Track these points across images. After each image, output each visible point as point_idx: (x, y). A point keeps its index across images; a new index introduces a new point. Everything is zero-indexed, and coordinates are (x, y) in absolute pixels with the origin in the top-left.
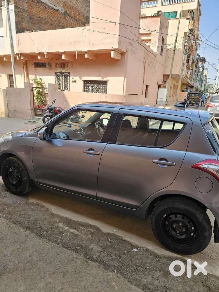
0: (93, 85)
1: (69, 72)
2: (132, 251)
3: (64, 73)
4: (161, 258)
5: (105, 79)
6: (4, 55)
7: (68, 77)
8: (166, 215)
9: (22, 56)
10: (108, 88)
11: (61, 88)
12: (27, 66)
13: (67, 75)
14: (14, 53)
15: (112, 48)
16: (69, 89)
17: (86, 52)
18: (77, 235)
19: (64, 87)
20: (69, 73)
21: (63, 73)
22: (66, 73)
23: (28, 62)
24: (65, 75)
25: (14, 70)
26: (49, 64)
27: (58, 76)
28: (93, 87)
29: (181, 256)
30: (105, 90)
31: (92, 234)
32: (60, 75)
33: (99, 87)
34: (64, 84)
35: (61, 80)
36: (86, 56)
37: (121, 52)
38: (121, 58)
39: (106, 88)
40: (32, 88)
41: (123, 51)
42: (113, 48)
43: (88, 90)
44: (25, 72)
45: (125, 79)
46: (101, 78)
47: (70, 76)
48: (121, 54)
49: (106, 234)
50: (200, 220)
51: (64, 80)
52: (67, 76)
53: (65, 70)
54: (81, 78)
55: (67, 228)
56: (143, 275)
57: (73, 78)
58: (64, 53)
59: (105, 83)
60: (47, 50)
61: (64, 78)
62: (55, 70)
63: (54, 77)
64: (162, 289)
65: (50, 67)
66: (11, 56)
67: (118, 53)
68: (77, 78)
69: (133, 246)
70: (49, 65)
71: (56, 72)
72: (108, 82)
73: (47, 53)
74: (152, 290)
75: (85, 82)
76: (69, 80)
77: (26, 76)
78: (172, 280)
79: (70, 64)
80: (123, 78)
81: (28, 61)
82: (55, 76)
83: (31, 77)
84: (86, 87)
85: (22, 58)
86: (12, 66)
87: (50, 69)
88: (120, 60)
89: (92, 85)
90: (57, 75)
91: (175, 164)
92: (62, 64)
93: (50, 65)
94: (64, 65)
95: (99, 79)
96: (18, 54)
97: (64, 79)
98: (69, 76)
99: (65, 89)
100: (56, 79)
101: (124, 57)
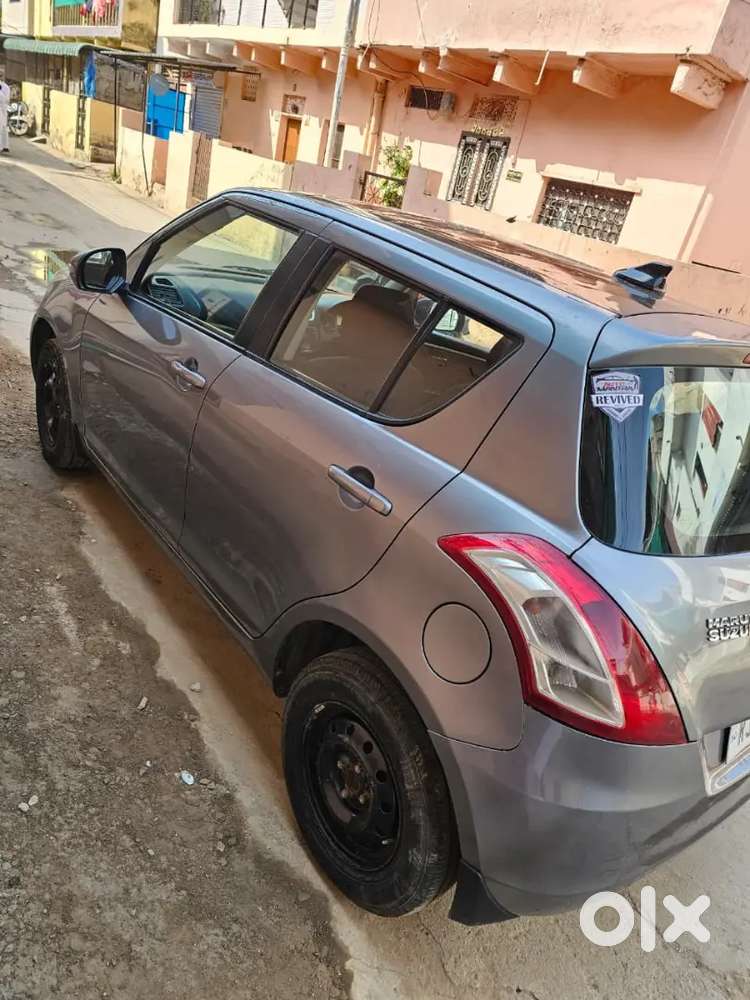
0: (577, 202)
1: (509, 139)
2: (176, 774)
3: (489, 141)
4: (242, 850)
5: (627, 186)
6: (325, 49)
7: (499, 155)
8: (323, 707)
9: (373, 58)
10: (625, 225)
11: (466, 196)
12: (384, 97)
13: (499, 149)
14: (353, 41)
15: (684, 52)
16: (489, 202)
17: (582, 60)
18: (63, 640)
19: (475, 191)
20: (506, 142)
21: (485, 139)
22: (497, 138)
23: (392, 83)
24: (491, 148)
25: (338, 103)
26: (452, 97)
27: (468, 149)
28: (573, 208)
29: (331, 888)
30: (615, 230)
31: (111, 660)
32: (474, 145)
33: (596, 213)
34: (477, 182)
35: (474, 165)
36: (577, 76)
37: (725, 77)
38: (721, 104)
39: (621, 223)
40: (363, 176)
41: (736, 73)
42: (690, 52)
43: (551, 218)
44: (373, 119)
45: (710, 197)
46: (613, 180)
47: (506, 154)
48: (727, 83)
49: (157, 682)
50: (408, 787)
51: (482, 167)
52: (496, 150)
53: (500, 130)
54: (540, 168)
55: (61, 606)
56: (103, 865)
57: (514, 164)
58: (505, 56)
59: (623, 199)
60: (453, 39)
61: (484, 159)
62: (466, 122)
63: (454, 150)
64: (110, 947)
65: (453, 109)
66: (342, 53)
67: (709, 77)
68: (526, 166)
69: (197, 761)
70: (451, 103)
71: (464, 129)
72: (635, 198)
73: (450, 50)
74: (71, 926)
75: (555, 186)
76: (498, 170)
77: (373, 134)
78: (181, 942)
79: (520, 107)
80: (700, 190)
81: (393, 78)
82: (459, 147)
83: (389, 139)
84: (547, 206)
85: (372, 65)
86: (336, 90)
87: (450, 119)
88: (713, 110)
89: (571, 201)
90: (467, 145)
91: (389, 506)
92: (493, 102)
93: (454, 105)
94: (498, 106)
95: (606, 180)
96: (363, 48)
97: (483, 163)
98: (502, 154)
99: (476, 201)
100: (459, 159)
101: (736, 100)
